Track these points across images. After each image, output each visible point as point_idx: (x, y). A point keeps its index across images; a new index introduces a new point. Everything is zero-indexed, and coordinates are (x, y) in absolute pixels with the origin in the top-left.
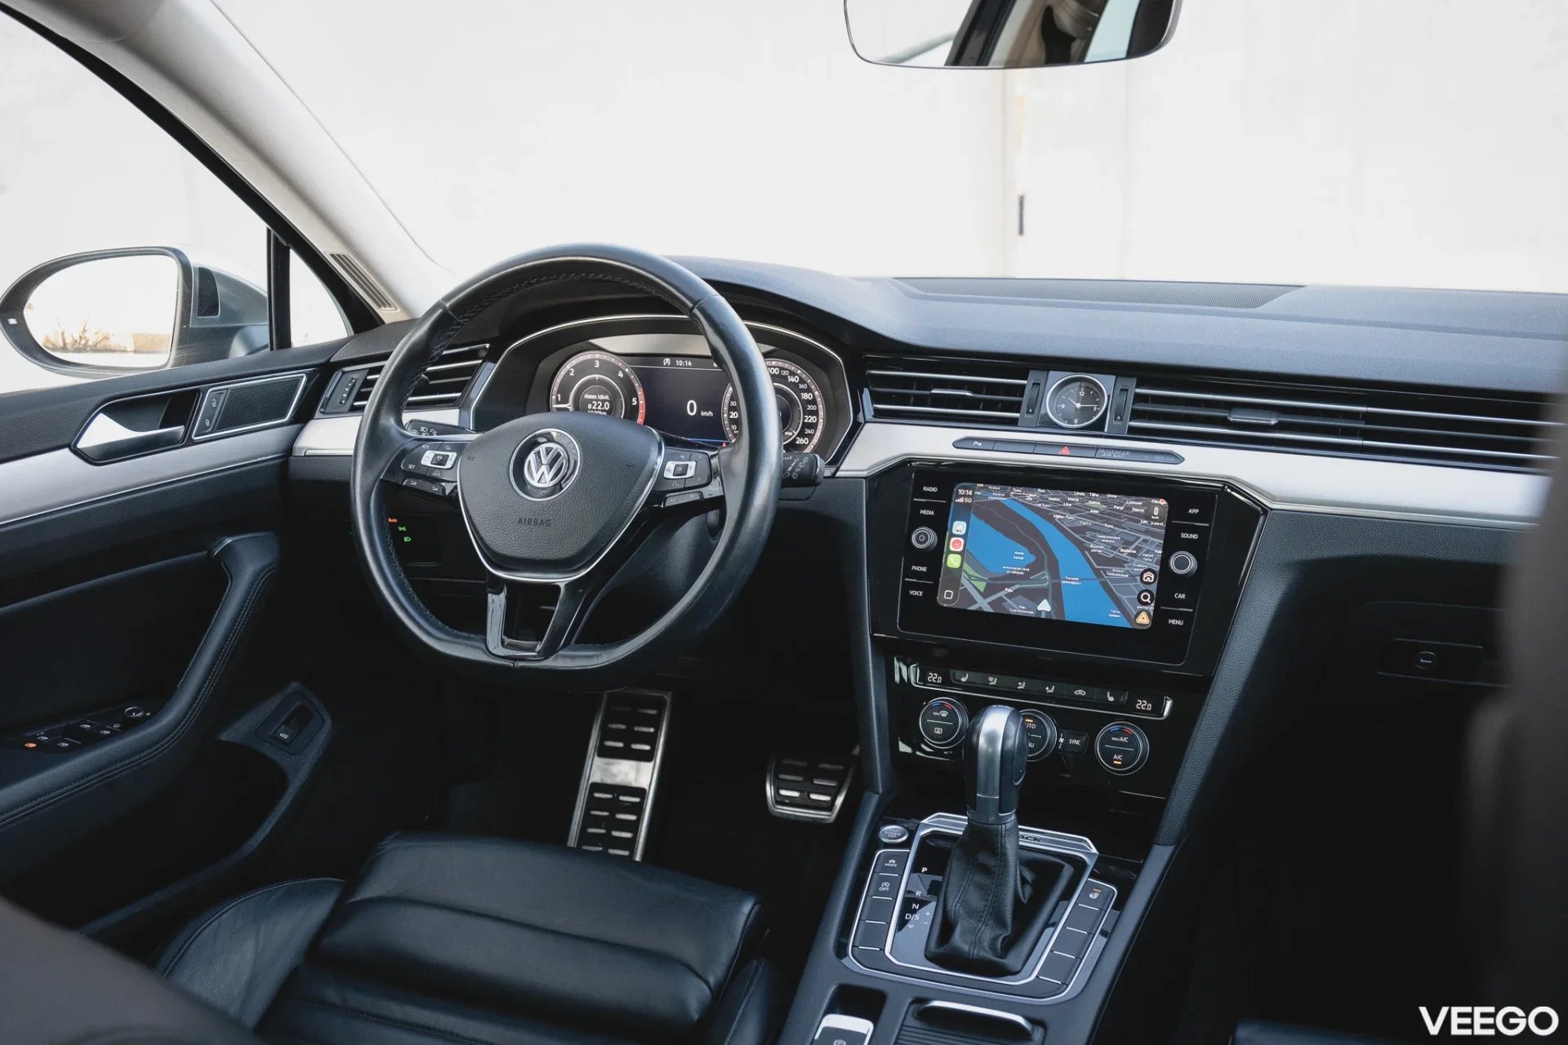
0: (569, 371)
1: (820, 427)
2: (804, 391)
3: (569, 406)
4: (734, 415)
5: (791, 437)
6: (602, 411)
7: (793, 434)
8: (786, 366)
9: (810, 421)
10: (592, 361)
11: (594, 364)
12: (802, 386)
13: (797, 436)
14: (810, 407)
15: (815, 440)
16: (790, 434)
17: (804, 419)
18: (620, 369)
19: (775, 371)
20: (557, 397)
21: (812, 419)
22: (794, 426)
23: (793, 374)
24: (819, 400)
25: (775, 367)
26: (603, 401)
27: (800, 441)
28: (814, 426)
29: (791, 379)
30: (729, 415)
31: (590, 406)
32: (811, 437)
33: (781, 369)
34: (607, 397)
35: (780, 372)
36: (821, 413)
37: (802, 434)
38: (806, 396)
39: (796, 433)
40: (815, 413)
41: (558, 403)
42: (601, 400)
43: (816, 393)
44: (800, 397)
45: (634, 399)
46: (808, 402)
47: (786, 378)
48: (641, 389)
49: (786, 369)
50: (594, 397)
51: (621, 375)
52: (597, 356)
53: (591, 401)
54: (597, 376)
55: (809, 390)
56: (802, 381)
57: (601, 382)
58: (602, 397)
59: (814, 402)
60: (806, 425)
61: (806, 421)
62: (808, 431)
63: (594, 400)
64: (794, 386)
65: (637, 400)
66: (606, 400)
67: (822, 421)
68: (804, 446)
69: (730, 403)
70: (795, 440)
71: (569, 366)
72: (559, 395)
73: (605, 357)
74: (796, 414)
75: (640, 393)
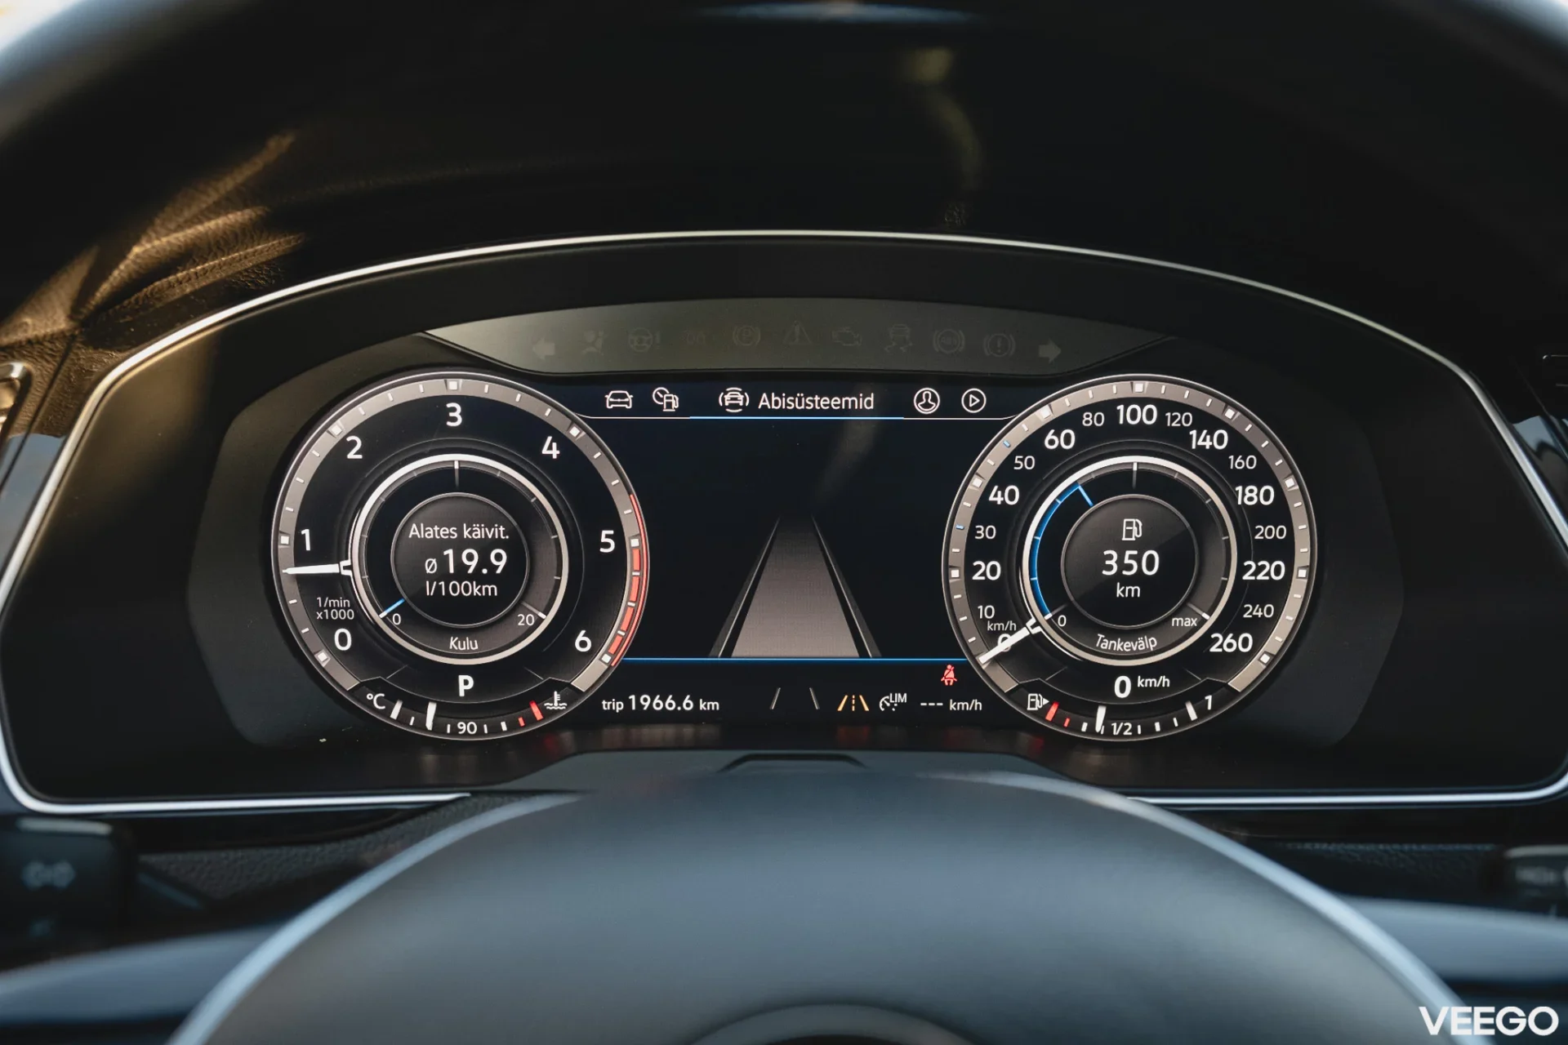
0: (344, 446)
1: (1296, 595)
2: (1246, 478)
3: (351, 566)
4: (988, 570)
5: (1194, 630)
6: (477, 577)
7: (1203, 621)
8: (1185, 395)
9: (1260, 577)
10: (436, 407)
11: (445, 414)
12: (1237, 463)
13: (1215, 628)
14: (1263, 532)
15: (1277, 639)
16: (1190, 622)
17: (1242, 570)
18: (544, 429)
19: (1142, 415)
20: (299, 540)
21: (1271, 570)
22: (1207, 591)
23: (1207, 422)
24: (1296, 505)
25: (1142, 401)
26: (484, 547)
27: (1224, 644)
28: (1276, 593)
29: (1203, 440)
30: (970, 570)
31: (431, 566)
32: (1262, 629)
33: (1164, 405)
34: (499, 532)
35: (1162, 418)
36: (1303, 551)
37: (1230, 623)
38: (1250, 495)
39: (1211, 620)
40: (1284, 550)
41: (301, 558)
42: (471, 543)
43: (1290, 483)
44: (1229, 499)
45: (605, 535)
46: (1259, 514)
47: (1182, 435)
48: (634, 498)
49: (1182, 407)
50: (444, 532)
51: (551, 449)
52: (454, 386)
53: (435, 548)
54: (456, 459)
55: (1263, 475)
56: (1240, 444)
57: (473, 479)
58: (479, 533)
59: (1279, 512)
60: (1246, 592)
61: (1246, 577)
62: (1253, 611)
63: (448, 543)
64: (1211, 464)
65: (619, 537)
66: (496, 543)
67: (1303, 573)
68: (1238, 661)
69: (972, 532)
70: (1207, 640)
71: (342, 425)
72: (306, 532)
73: (485, 389)
74: (1214, 558)
75: (630, 512)
